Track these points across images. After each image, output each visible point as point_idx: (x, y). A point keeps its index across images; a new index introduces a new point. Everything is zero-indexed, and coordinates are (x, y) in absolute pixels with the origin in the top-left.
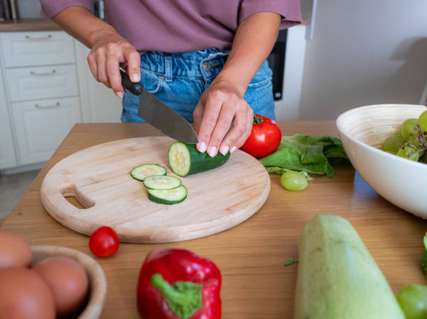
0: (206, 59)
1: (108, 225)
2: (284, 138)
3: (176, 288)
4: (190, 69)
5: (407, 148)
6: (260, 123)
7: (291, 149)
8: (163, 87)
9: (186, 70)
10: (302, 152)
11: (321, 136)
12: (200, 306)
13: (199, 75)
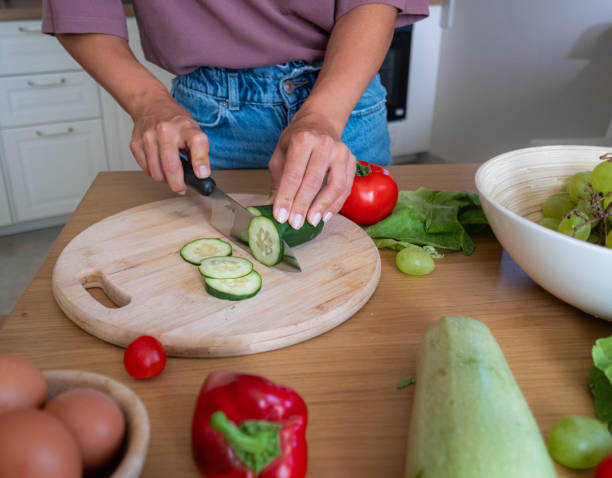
0: (287, 77)
1: (150, 332)
2: (403, 194)
3: (245, 431)
4: (265, 90)
5: (574, 217)
6: (366, 174)
7: (412, 211)
8: (226, 118)
9: (260, 93)
10: (428, 217)
11: (456, 192)
12: (279, 453)
13: (278, 100)
